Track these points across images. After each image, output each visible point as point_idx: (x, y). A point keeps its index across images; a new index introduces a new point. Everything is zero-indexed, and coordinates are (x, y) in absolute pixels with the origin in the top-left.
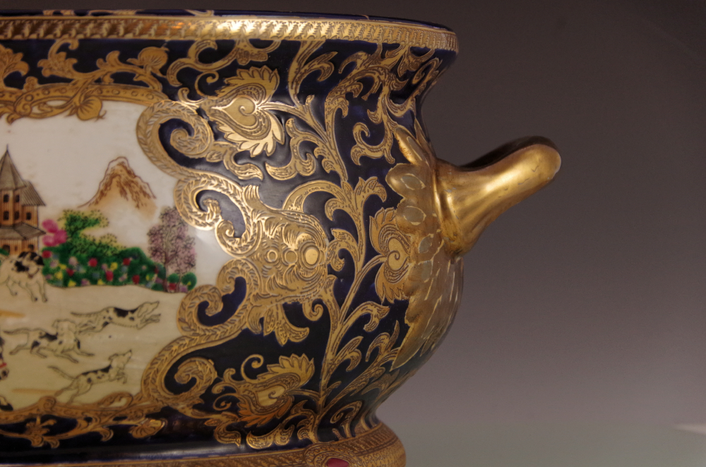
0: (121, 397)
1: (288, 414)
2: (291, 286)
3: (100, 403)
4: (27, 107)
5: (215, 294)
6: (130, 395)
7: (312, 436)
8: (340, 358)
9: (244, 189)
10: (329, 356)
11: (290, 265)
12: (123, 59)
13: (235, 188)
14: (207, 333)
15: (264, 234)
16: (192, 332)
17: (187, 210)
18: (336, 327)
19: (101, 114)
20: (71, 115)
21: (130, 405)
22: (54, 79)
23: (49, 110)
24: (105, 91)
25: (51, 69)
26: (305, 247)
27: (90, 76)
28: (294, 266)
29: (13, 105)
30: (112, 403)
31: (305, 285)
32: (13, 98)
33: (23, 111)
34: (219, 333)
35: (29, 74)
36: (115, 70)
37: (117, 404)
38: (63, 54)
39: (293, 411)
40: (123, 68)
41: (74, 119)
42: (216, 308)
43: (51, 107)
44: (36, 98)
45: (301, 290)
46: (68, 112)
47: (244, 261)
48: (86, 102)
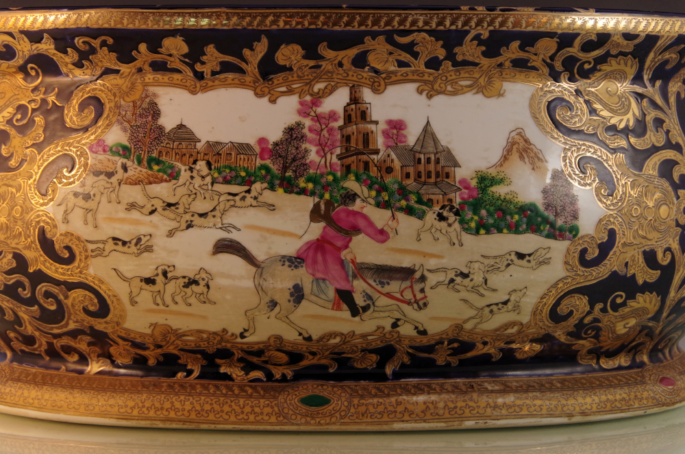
0: (514, 325)
1: (634, 340)
2: (649, 236)
3: (496, 330)
4: (442, 85)
5: (593, 242)
6: (522, 324)
7: (645, 359)
8: (679, 296)
9: (614, 156)
10: (672, 294)
11: (649, 219)
12: (522, 48)
13: (607, 155)
14: (586, 274)
15: (629, 193)
16: (574, 274)
17: (572, 172)
18: (679, 270)
19: (502, 92)
20: (477, 93)
21: (519, 332)
22: (465, 63)
23: (460, 88)
24: (504, 73)
25: (463, 54)
26: (660, 204)
27: (495, 61)
28: (651, 220)
29: (432, 85)
30: (506, 330)
31: (659, 235)
32: (431, 78)
33: (439, 89)
34: (594, 273)
35: (446, 59)
36: (514, 56)
37: (510, 331)
38: (476, 42)
39: (637, 339)
40: (522, 55)
41: (480, 96)
42: (593, 253)
43: (462, 86)
44: (449, 78)
45: (656, 240)
46: (474, 91)
47: (615, 215)
48: (490, 82)
